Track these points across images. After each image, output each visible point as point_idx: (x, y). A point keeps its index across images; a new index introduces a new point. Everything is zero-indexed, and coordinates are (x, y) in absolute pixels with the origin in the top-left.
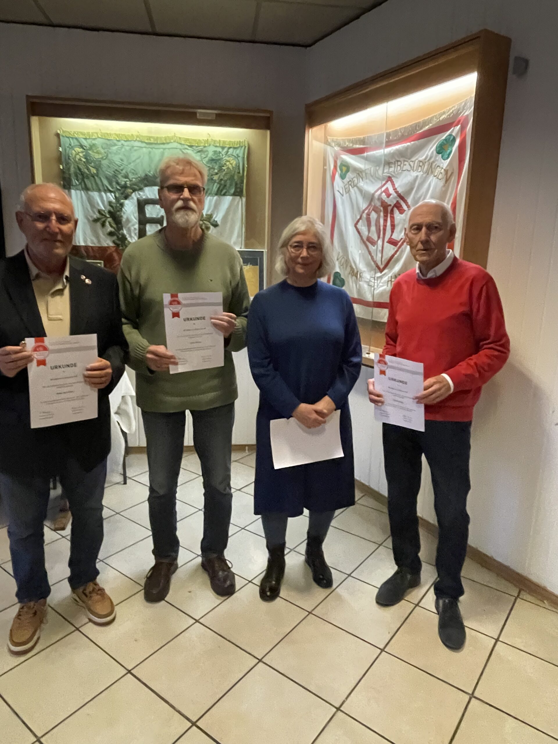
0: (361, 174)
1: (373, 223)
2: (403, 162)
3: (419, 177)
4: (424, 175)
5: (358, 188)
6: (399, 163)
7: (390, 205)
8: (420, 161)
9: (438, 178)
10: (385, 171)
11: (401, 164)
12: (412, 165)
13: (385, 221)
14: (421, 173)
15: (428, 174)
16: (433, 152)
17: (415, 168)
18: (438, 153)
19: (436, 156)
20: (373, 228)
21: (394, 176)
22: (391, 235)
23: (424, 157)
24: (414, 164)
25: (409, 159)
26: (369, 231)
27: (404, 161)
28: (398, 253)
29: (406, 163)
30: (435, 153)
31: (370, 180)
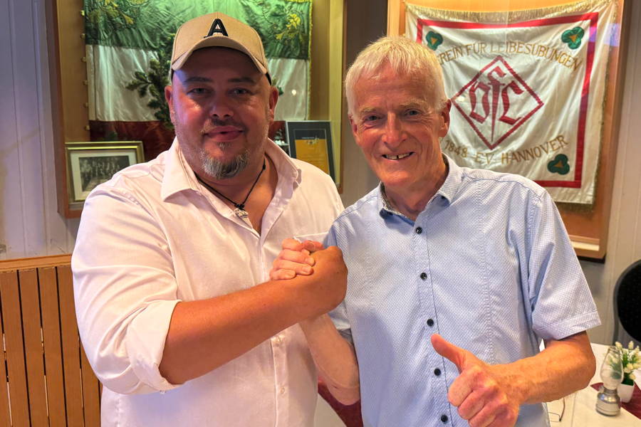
0: (459, 49)
1: (479, 99)
2: (517, 44)
3: (541, 61)
4: (548, 60)
5: (456, 63)
6: (513, 45)
7: (504, 85)
8: (542, 47)
9: (565, 65)
10: (494, 50)
11: (516, 45)
12: (531, 49)
13: (496, 99)
14: (544, 58)
15: (552, 59)
16: (558, 40)
17: (535, 52)
18: (564, 41)
19: (561, 45)
20: (479, 105)
21: (506, 57)
22: (505, 113)
23: (546, 43)
24: (534, 48)
25: (526, 42)
26: (473, 107)
27: (519, 43)
28: (515, 132)
29: (521, 45)
30: (560, 40)
31: (473, 56)
